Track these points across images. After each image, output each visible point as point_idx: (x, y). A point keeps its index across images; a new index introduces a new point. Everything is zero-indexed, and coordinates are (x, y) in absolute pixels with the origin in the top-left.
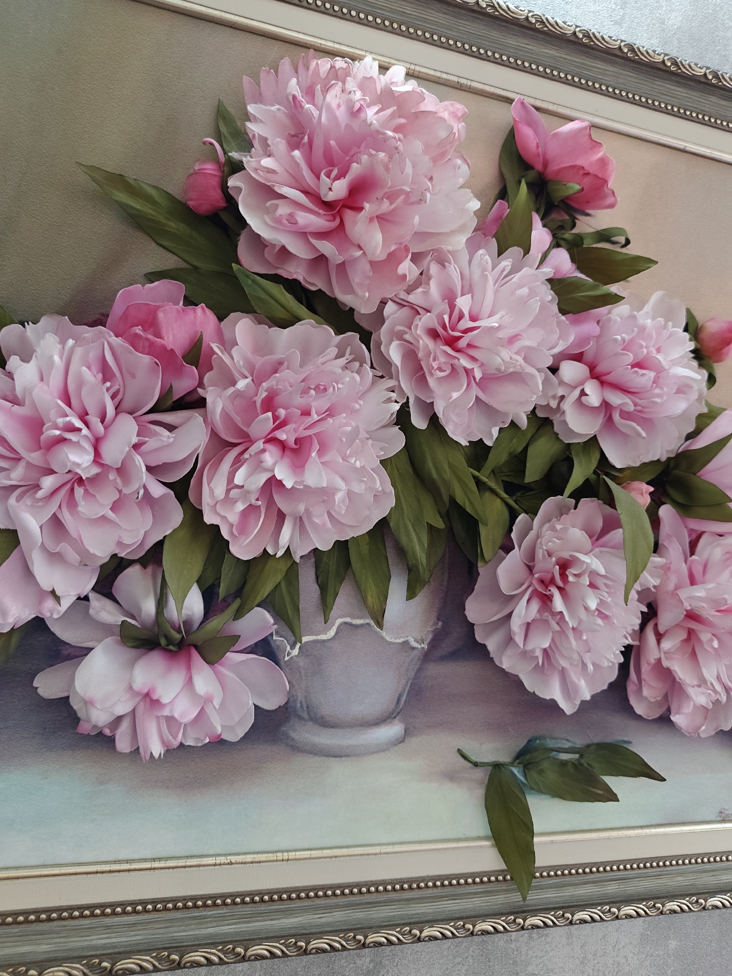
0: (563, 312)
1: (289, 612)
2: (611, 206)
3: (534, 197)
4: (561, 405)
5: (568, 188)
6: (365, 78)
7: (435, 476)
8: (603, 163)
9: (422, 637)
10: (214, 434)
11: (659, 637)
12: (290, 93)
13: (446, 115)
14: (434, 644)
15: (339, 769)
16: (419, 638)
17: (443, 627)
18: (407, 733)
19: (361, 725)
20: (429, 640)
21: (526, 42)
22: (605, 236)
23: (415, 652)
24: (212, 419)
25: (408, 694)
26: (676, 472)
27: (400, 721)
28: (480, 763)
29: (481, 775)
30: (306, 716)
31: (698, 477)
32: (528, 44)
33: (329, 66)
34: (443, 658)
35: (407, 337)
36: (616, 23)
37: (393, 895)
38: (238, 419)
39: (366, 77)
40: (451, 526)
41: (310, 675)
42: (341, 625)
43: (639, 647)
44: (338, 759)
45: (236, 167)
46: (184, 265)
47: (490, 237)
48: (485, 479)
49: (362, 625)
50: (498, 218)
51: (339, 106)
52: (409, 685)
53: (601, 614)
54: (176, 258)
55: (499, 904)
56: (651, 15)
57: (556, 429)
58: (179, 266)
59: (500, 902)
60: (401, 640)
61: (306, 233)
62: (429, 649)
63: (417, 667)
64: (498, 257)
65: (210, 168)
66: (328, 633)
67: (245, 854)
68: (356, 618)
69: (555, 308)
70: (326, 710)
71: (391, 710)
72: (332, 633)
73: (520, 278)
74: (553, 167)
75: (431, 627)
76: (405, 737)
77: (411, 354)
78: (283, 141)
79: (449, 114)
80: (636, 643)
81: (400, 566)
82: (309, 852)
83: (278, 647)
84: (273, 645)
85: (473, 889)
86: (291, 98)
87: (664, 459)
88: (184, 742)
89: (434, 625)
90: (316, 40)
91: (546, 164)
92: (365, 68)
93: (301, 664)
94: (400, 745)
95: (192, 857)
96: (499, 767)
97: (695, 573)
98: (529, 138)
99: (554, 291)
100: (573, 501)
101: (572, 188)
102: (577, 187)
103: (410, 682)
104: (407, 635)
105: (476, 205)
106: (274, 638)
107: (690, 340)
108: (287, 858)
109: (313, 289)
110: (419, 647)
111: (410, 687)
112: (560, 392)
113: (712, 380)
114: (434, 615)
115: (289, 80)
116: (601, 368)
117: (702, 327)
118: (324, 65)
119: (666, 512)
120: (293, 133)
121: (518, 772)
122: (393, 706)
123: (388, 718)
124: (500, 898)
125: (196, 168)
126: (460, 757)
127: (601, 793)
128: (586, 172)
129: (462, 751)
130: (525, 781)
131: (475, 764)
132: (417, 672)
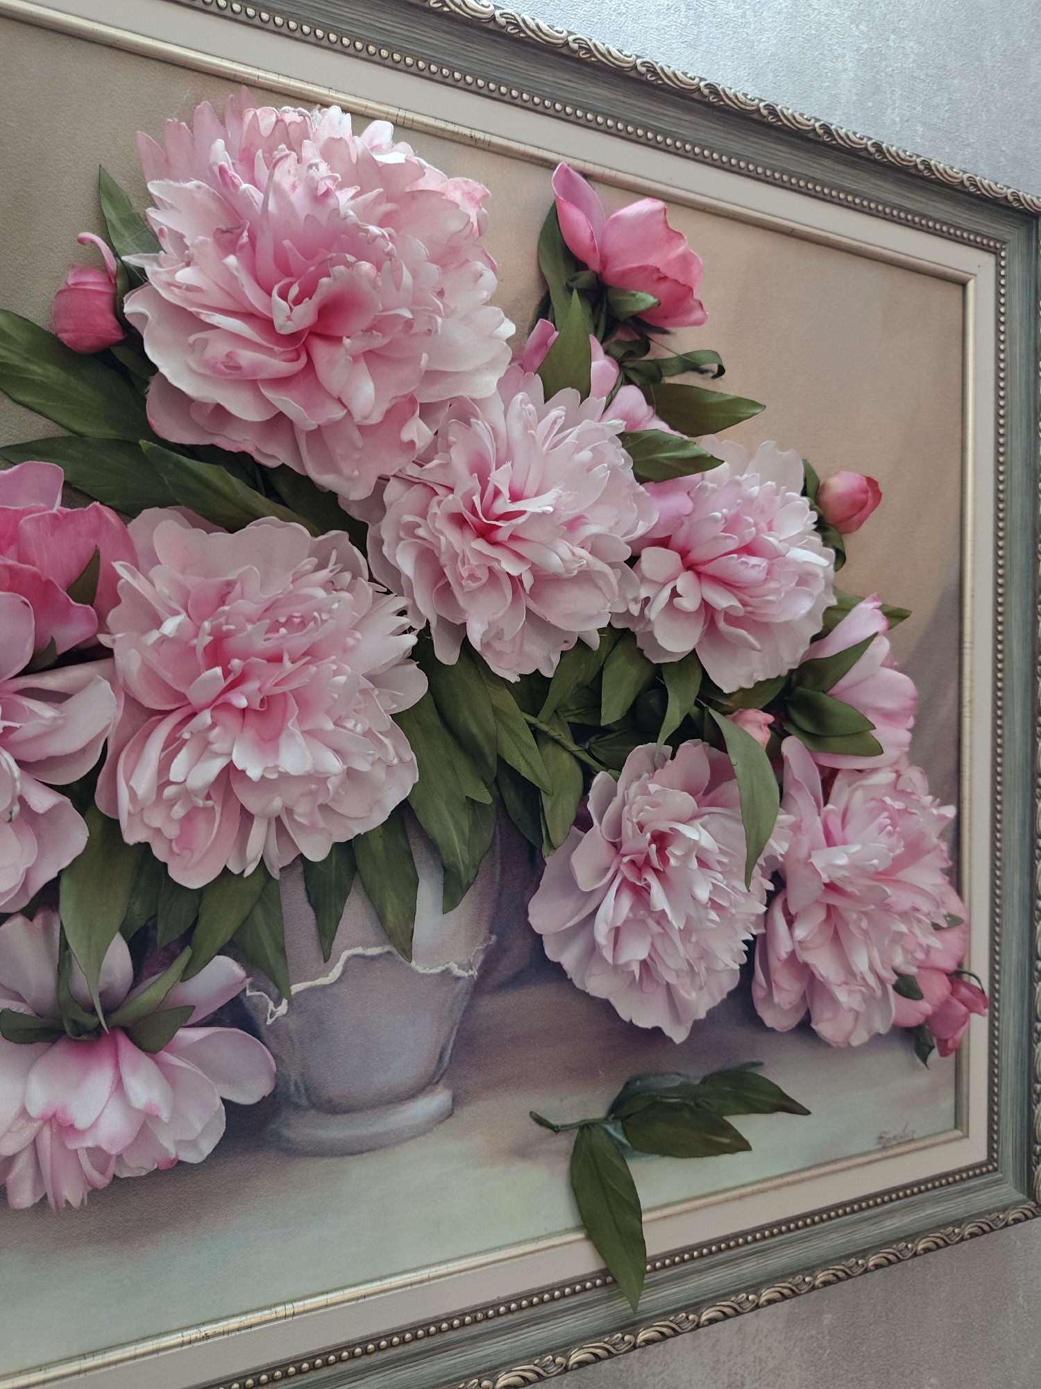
0: (641, 479)
1: (270, 954)
2: (699, 323)
3: (590, 310)
4: (646, 611)
5: (637, 300)
6: (332, 139)
7: (475, 730)
8: (685, 261)
9: (469, 960)
10: (132, 703)
11: (791, 921)
12: (215, 163)
13: (457, 196)
14: (487, 968)
15: (359, 1171)
16: (466, 962)
17: (498, 942)
18: (456, 1102)
19: (389, 1102)
20: (477, 967)
21: (567, 77)
22: (690, 364)
23: (461, 983)
24: (125, 680)
25: (454, 1045)
26: (800, 689)
27: (445, 1086)
28: (562, 1126)
29: (565, 1143)
30: (304, 1102)
31: (830, 696)
32: (569, 81)
33: (274, 119)
34: (503, 987)
35: (421, 532)
36: (689, 45)
37: (452, 1335)
38: (167, 676)
39: (334, 139)
40: (501, 796)
41: (307, 1040)
42: (349, 959)
43: (764, 936)
44: (357, 1157)
45: (135, 279)
46: (62, 432)
47: (533, 373)
48: (544, 727)
49: (380, 955)
50: (542, 344)
51: (294, 187)
52: (455, 1032)
53: (715, 905)
54: (44, 421)
55: (600, 1319)
56: (736, 35)
57: (640, 644)
58: (51, 435)
59: (602, 1315)
60: (439, 969)
61: (256, 380)
62: (480, 977)
63: (465, 1004)
64: (545, 402)
65: (93, 281)
66: (331, 974)
67: (227, 1318)
68: (371, 947)
69: (630, 475)
70: (335, 1089)
71: (430, 1072)
72: (336, 972)
73: (579, 437)
74: (616, 268)
75: (481, 944)
76: (453, 1109)
77: (428, 556)
78: (209, 239)
79: (463, 194)
80: (762, 931)
81: (432, 862)
82: (325, 1297)
83: (255, 1006)
84: (247, 1004)
85: (564, 1304)
86: (216, 170)
87: (784, 673)
88: (118, 1174)
89: (485, 941)
90: (250, 70)
91: (604, 262)
92: (330, 124)
93: (292, 1027)
94: (448, 1120)
95: (144, 1339)
96: (588, 1127)
97: (832, 828)
98: (579, 224)
99: (626, 449)
100: (670, 748)
101: (643, 300)
102: (651, 300)
103: (457, 1027)
104: (448, 961)
105: (508, 329)
106: (248, 993)
107: (812, 509)
108: (292, 1311)
109: (272, 464)
110: (466, 975)
111: (457, 1035)
112: (643, 593)
113: (841, 557)
114: (484, 927)
115: (213, 141)
116: (697, 555)
117: (824, 485)
118: (266, 117)
119: (792, 747)
120: (224, 228)
121: (615, 1129)
122: (433, 1067)
123: (427, 1085)
124: (601, 1309)
125: (70, 282)
126: (534, 1123)
127: (726, 1141)
128: (662, 276)
129: (536, 1114)
130: (625, 1141)
131: (555, 1129)
132: (464, 1012)
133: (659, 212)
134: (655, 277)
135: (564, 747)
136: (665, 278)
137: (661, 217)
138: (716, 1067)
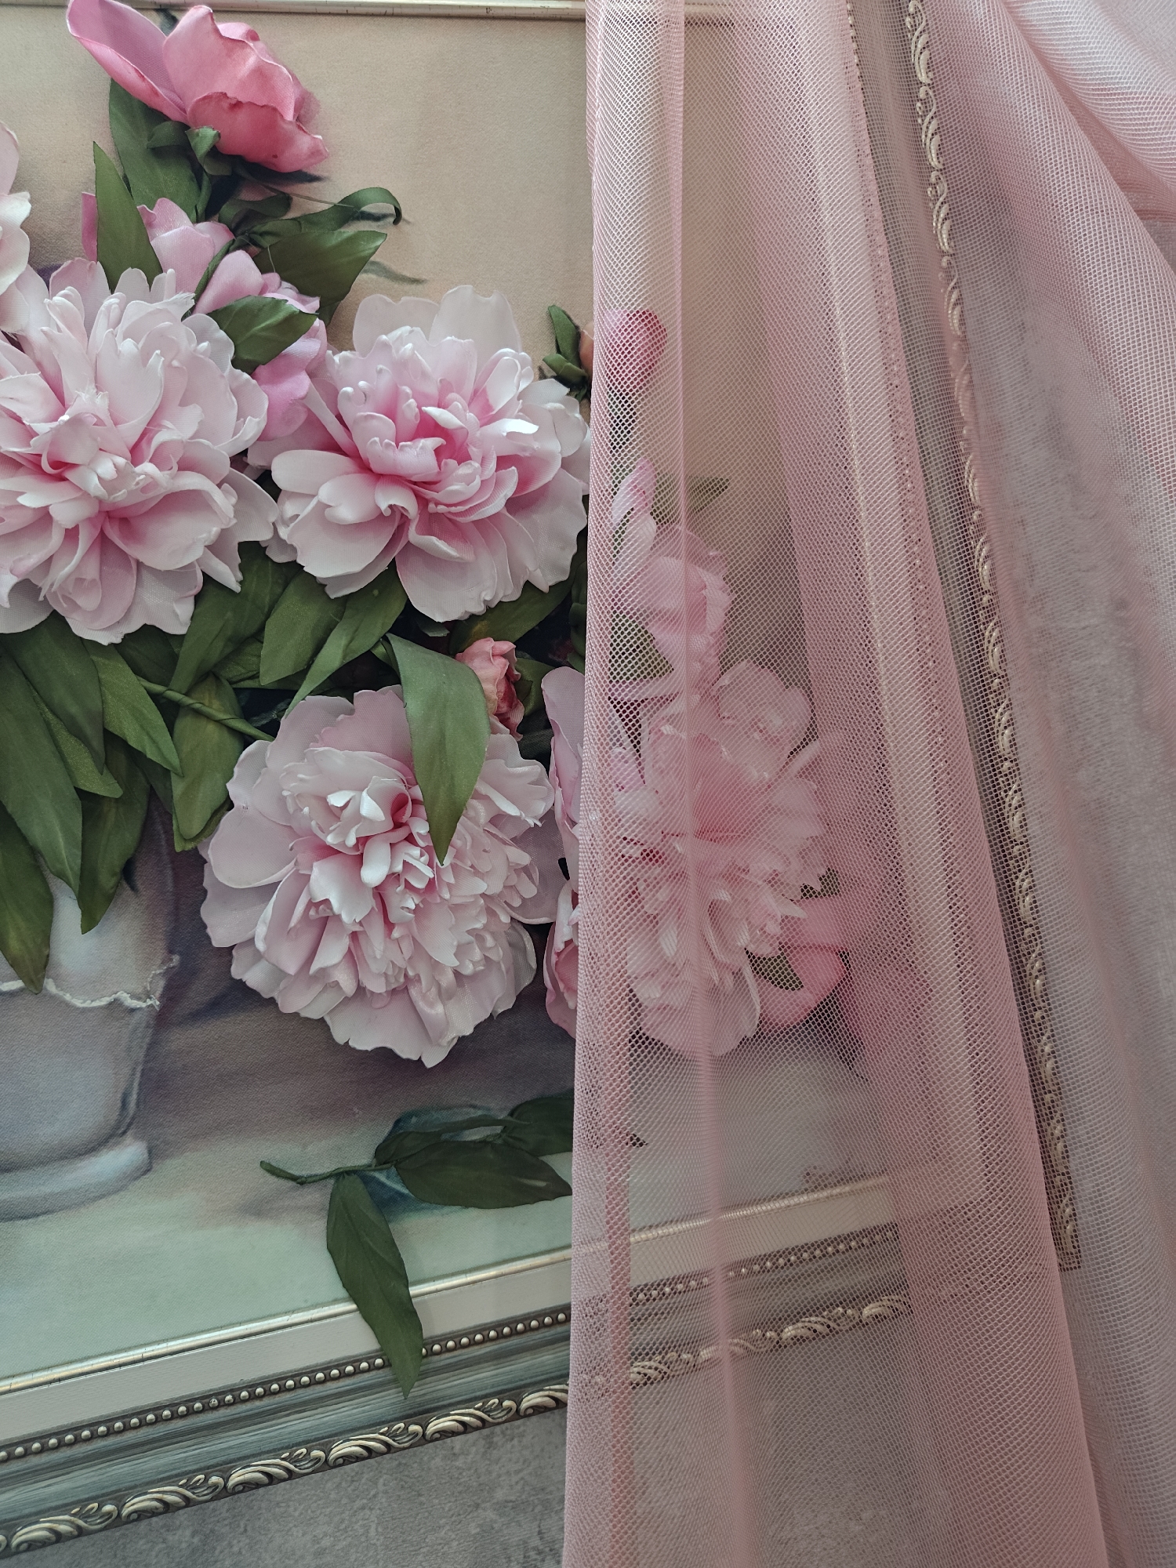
0: (244, 366)
7: (74, 709)
8: (262, 76)
9: (145, 988)
14: (172, 996)
15: (37, 1236)
16: (141, 990)
17: (182, 963)
18: (154, 1154)
19: (62, 1158)
20: (158, 993)
22: (350, 210)
23: (137, 1016)
25: (140, 1089)
27: (136, 1138)
28: (309, 1177)
29: (318, 1196)
34: (198, 1016)
37: (178, 1425)
40: (151, 786)
44: (30, 1221)
47: (93, 262)
48: (176, 696)
52: (138, 1075)
59: (389, 1402)
60: (105, 1001)
62: (163, 1007)
63: (147, 1040)
64: (110, 294)
71: (113, 1122)
75: (160, 967)
76: (150, 1163)
85: (332, 1387)
89: (163, 962)
94: (146, 1176)
96: (348, 1176)
99: (226, 331)
101: (205, 137)
103: (140, 1068)
104: (115, 990)
105: (17, 208)
110: (144, 1005)
111: (142, 1076)
112: (290, 511)
114: (160, 947)
121: (388, 1177)
122: (115, 1115)
123: (111, 1136)
124: (390, 1395)
126: (268, 1175)
127: (541, 1184)
128: (234, 102)
129: (269, 1164)
130: (406, 1191)
131: (301, 1182)
132: (148, 1049)
133: (204, 18)
134: (225, 105)
135: (209, 718)
136: (237, 105)
137: (208, 25)
138: (528, 1096)
